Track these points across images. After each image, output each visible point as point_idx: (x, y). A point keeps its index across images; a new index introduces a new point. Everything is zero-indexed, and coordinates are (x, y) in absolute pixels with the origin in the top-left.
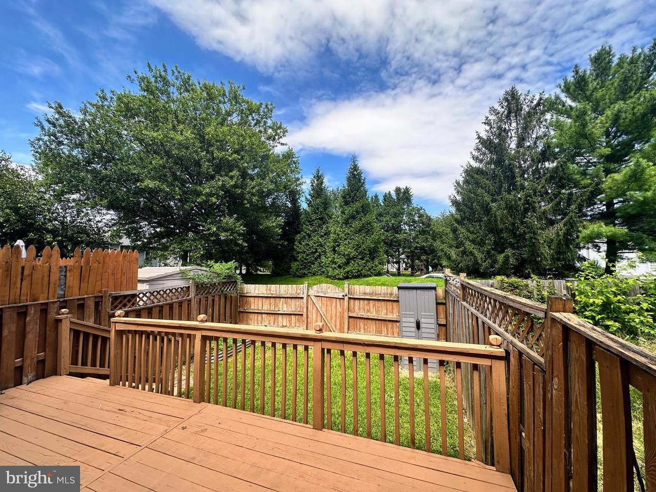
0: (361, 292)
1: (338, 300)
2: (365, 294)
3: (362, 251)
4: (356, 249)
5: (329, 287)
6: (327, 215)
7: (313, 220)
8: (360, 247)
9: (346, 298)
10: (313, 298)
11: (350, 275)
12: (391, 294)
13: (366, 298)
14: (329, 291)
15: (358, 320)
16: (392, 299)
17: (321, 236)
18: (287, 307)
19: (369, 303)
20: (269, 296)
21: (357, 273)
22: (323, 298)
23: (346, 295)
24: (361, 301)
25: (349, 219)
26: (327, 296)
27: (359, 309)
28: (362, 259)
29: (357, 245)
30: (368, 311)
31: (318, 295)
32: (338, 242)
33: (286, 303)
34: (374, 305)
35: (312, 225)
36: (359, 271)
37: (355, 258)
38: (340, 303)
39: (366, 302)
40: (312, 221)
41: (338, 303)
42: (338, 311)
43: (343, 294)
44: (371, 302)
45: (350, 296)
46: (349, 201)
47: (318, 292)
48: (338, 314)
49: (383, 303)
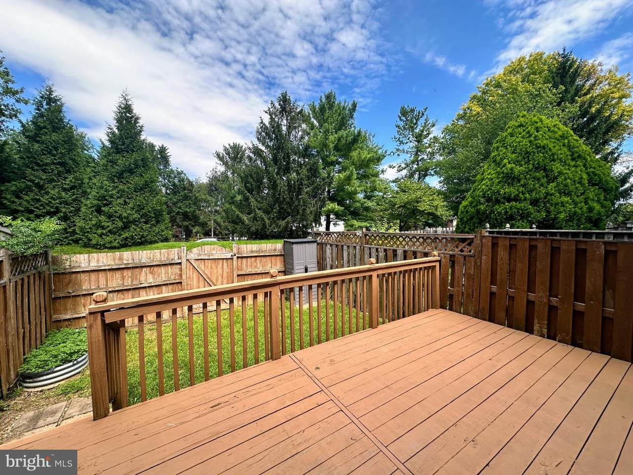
0: (248, 250)
1: (225, 260)
2: (252, 252)
3: (145, 213)
4: (138, 210)
5: (214, 248)
6: (74, 160)
7: (46, 164)
8: (143, 209)
9: (235, 257)
10: (193, 262)
11: (129, 242)
12: (275, 250)
13: (254, 255)
14: (214, 252)
15: (246, 277)
16: (276, 254)
17: (65, 190)
18: (154, 278)
19: (256, 260)
20: (122, 266)
21: (140, 239)
22: (206, 261)
23: (235, 255)
24: (249, 259)
25: (123, 172)
26: (211, 257)
27: (247, 266)
28: (146, 223)
29: (139, 206)
30: (256, 267)
31: (200, 258)
32: (106, 200)
33: (151, 273)
34: (261, 261)
35: (44, 171)
36: (142, 237)
37: (136, 221)
38: (227, 263)
39: (253, 259)
40: (43, 165)
41: (225, 264)
42: (225, 271)
43: (232, 254)
44: (258, 258)
45: (238, 256)
46: (121, 149)
47: (200, 255)
48: (225, 275)
49: (268, 258)
